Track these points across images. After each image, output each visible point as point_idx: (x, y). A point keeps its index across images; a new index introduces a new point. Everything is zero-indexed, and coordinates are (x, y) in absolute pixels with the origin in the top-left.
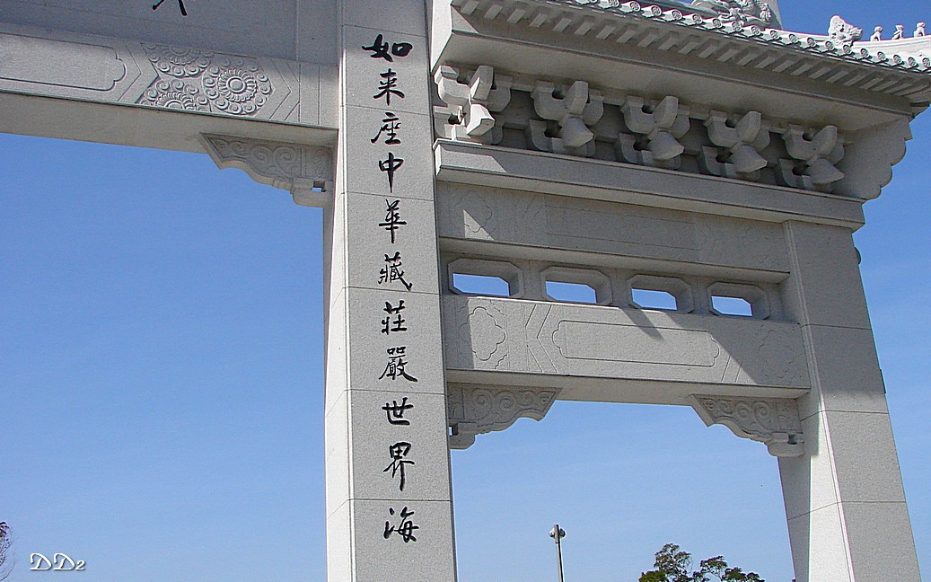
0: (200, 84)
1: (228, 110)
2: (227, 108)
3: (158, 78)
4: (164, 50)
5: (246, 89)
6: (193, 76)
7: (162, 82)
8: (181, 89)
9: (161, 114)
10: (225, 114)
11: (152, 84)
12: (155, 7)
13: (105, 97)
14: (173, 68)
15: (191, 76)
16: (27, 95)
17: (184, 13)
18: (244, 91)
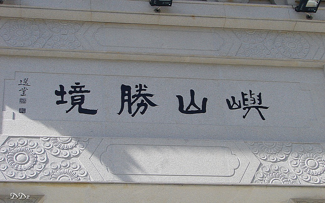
0: (288, 165)
1: (311, 181)
2: (310, 180)
3: (261, 164)
4: (260, 145)
5: (319, 166)
6: (283, 160)
7: (264, 167)
8: (277, 170)
9: (269, 189)
10: (310, 184)
11: (258, 169)
12: (244, 117)
13: (231, 181)
14: (269, 156)
15: (281, 160)
16: (182, 185)
17: (264, 119)
18: (318, 167)
